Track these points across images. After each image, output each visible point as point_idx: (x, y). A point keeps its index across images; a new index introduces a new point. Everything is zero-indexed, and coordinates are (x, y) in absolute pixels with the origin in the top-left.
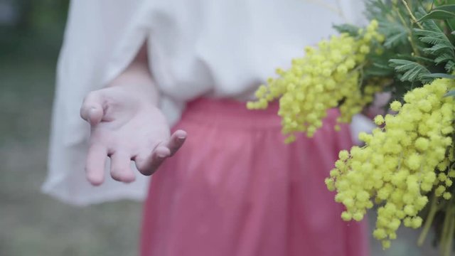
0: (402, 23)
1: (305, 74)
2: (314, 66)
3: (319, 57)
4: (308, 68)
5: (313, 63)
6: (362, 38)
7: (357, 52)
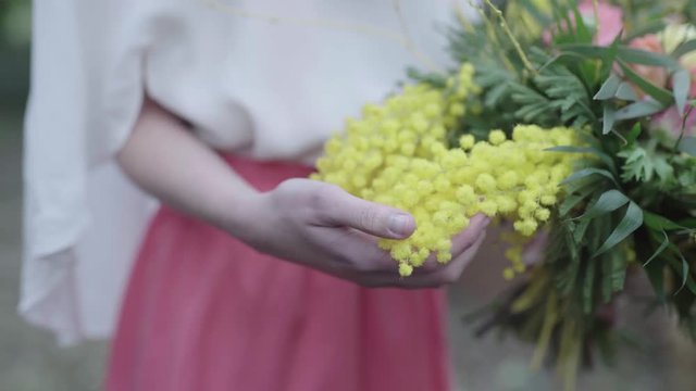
0: (505, 67)
1: (371, 148)
2: (385, 138)
3: (393, 124)
4: (378, 141)
5: (384, 134)
6: (453, 92)
7: (446, 112)
